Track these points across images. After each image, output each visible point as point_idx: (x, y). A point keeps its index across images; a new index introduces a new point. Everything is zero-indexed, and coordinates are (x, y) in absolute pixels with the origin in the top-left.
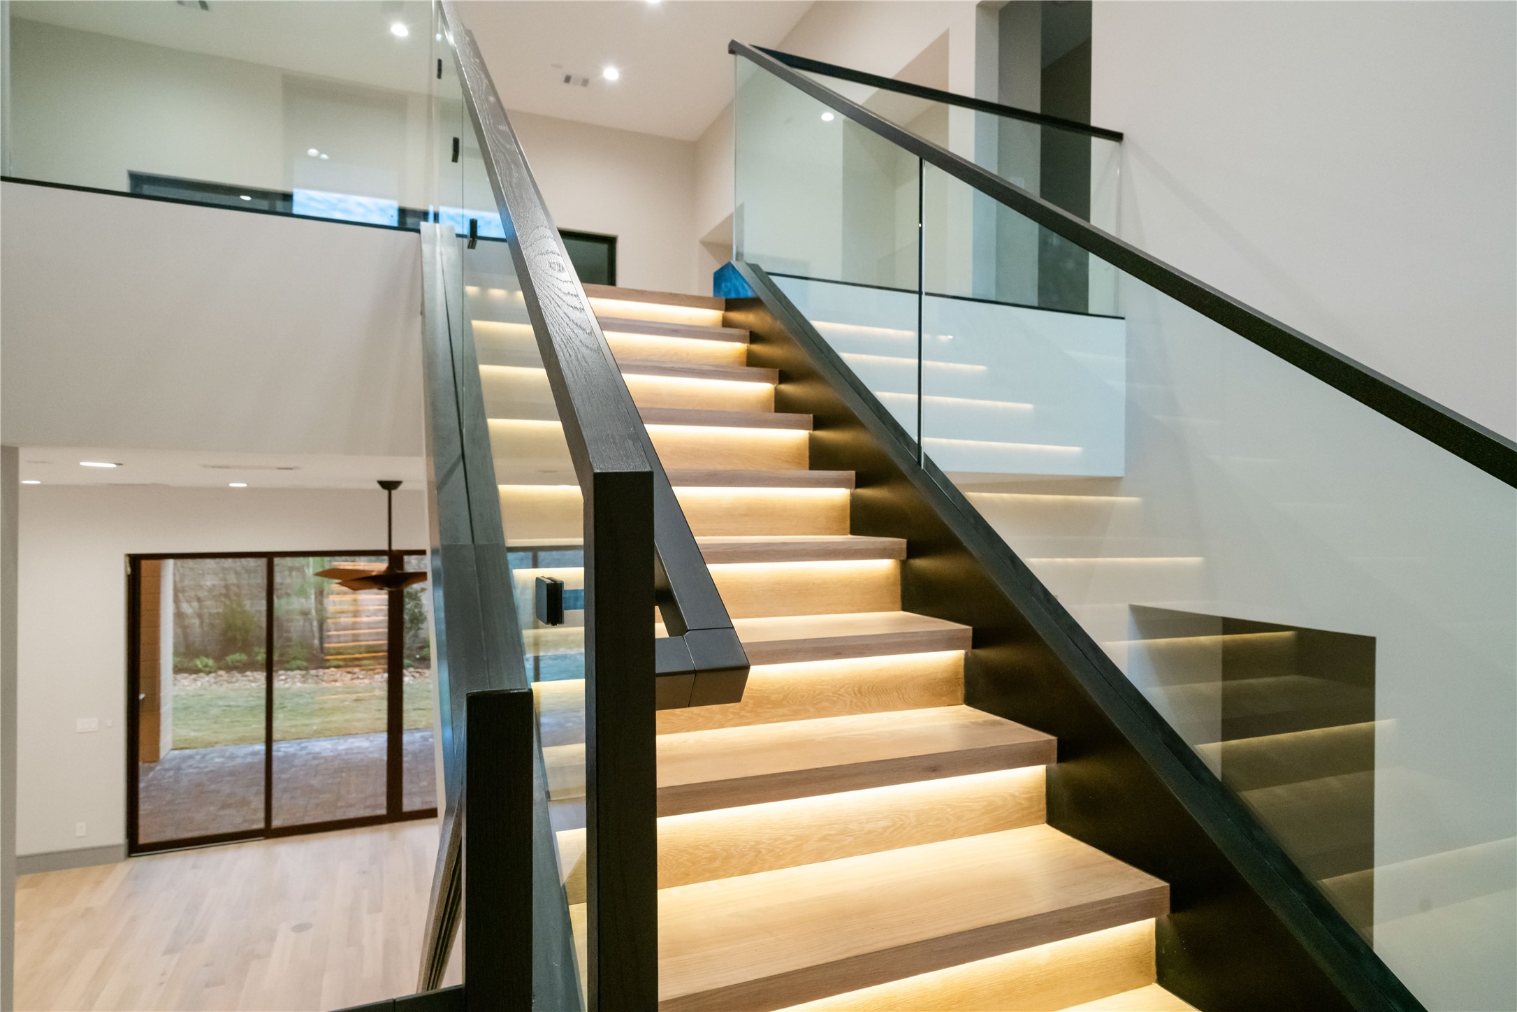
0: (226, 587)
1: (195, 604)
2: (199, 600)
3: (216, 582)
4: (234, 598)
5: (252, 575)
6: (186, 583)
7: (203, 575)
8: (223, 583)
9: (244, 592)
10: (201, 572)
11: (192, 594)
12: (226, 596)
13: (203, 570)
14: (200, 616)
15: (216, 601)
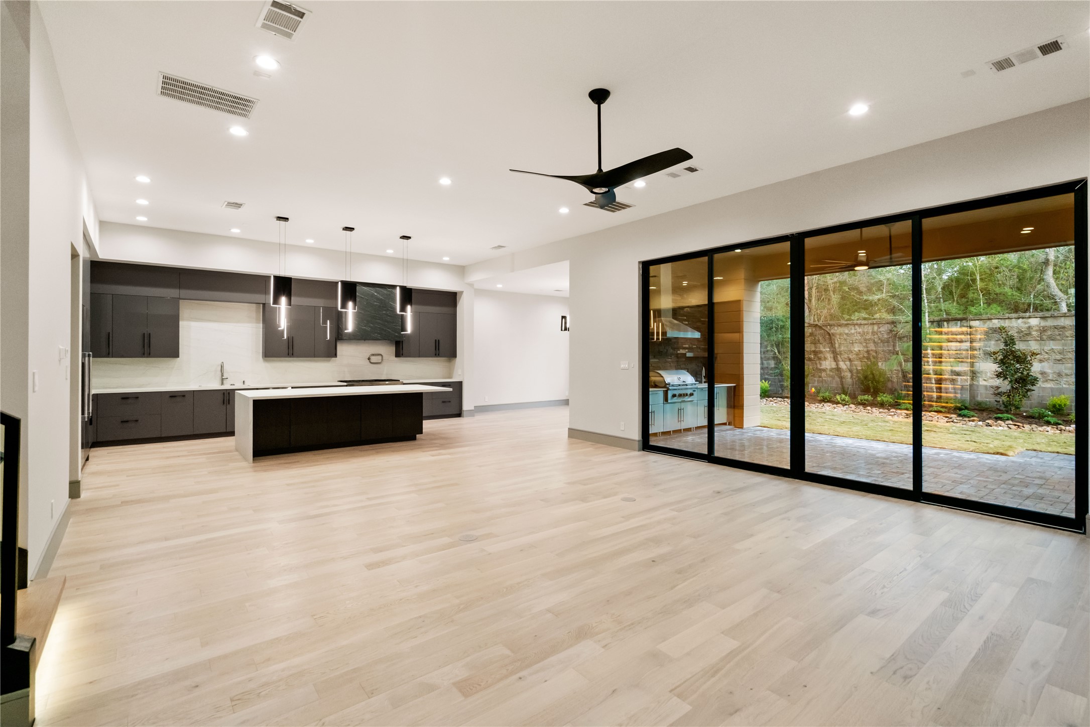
0: (868, 352)
1: (848, 363)
2: (850, 360)
3: (861, 349)
4: (873, 360)
5: (886, 344)
6: (842, 348)
7: (853, 343)
8: (865, 349)
9: (880, 356)
10: (851, 342)
11: (846, 356)
12: (868, 358)
13: (852, 341)
14: (851, 371)
15: (861, 361)
